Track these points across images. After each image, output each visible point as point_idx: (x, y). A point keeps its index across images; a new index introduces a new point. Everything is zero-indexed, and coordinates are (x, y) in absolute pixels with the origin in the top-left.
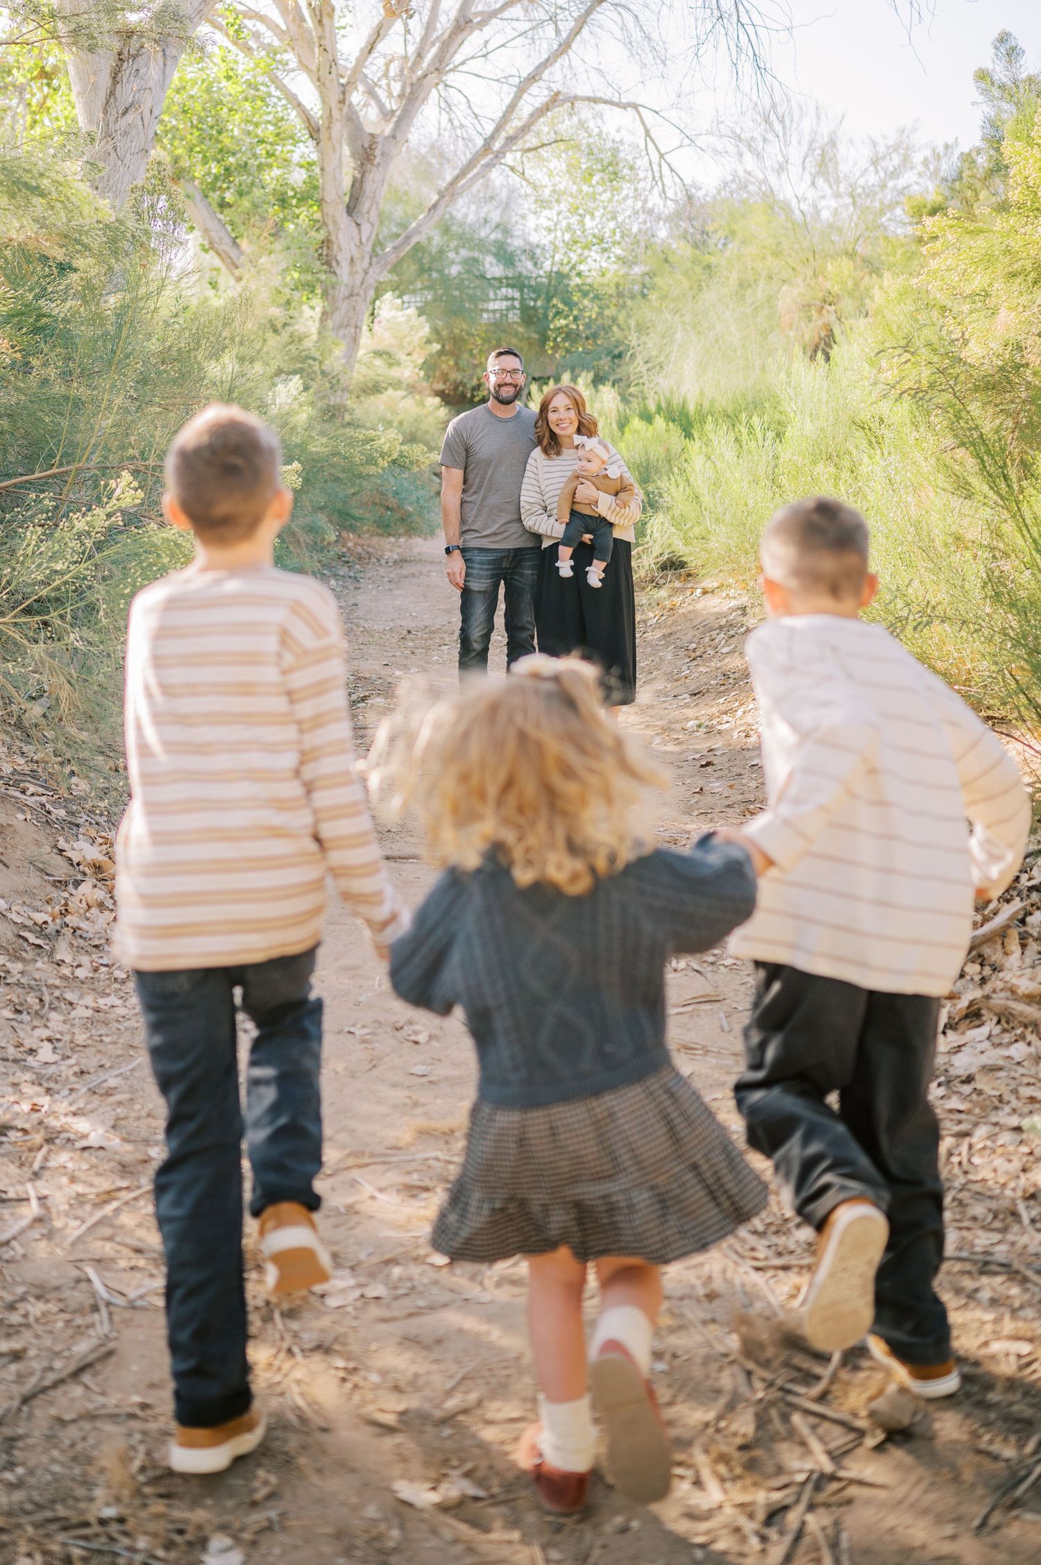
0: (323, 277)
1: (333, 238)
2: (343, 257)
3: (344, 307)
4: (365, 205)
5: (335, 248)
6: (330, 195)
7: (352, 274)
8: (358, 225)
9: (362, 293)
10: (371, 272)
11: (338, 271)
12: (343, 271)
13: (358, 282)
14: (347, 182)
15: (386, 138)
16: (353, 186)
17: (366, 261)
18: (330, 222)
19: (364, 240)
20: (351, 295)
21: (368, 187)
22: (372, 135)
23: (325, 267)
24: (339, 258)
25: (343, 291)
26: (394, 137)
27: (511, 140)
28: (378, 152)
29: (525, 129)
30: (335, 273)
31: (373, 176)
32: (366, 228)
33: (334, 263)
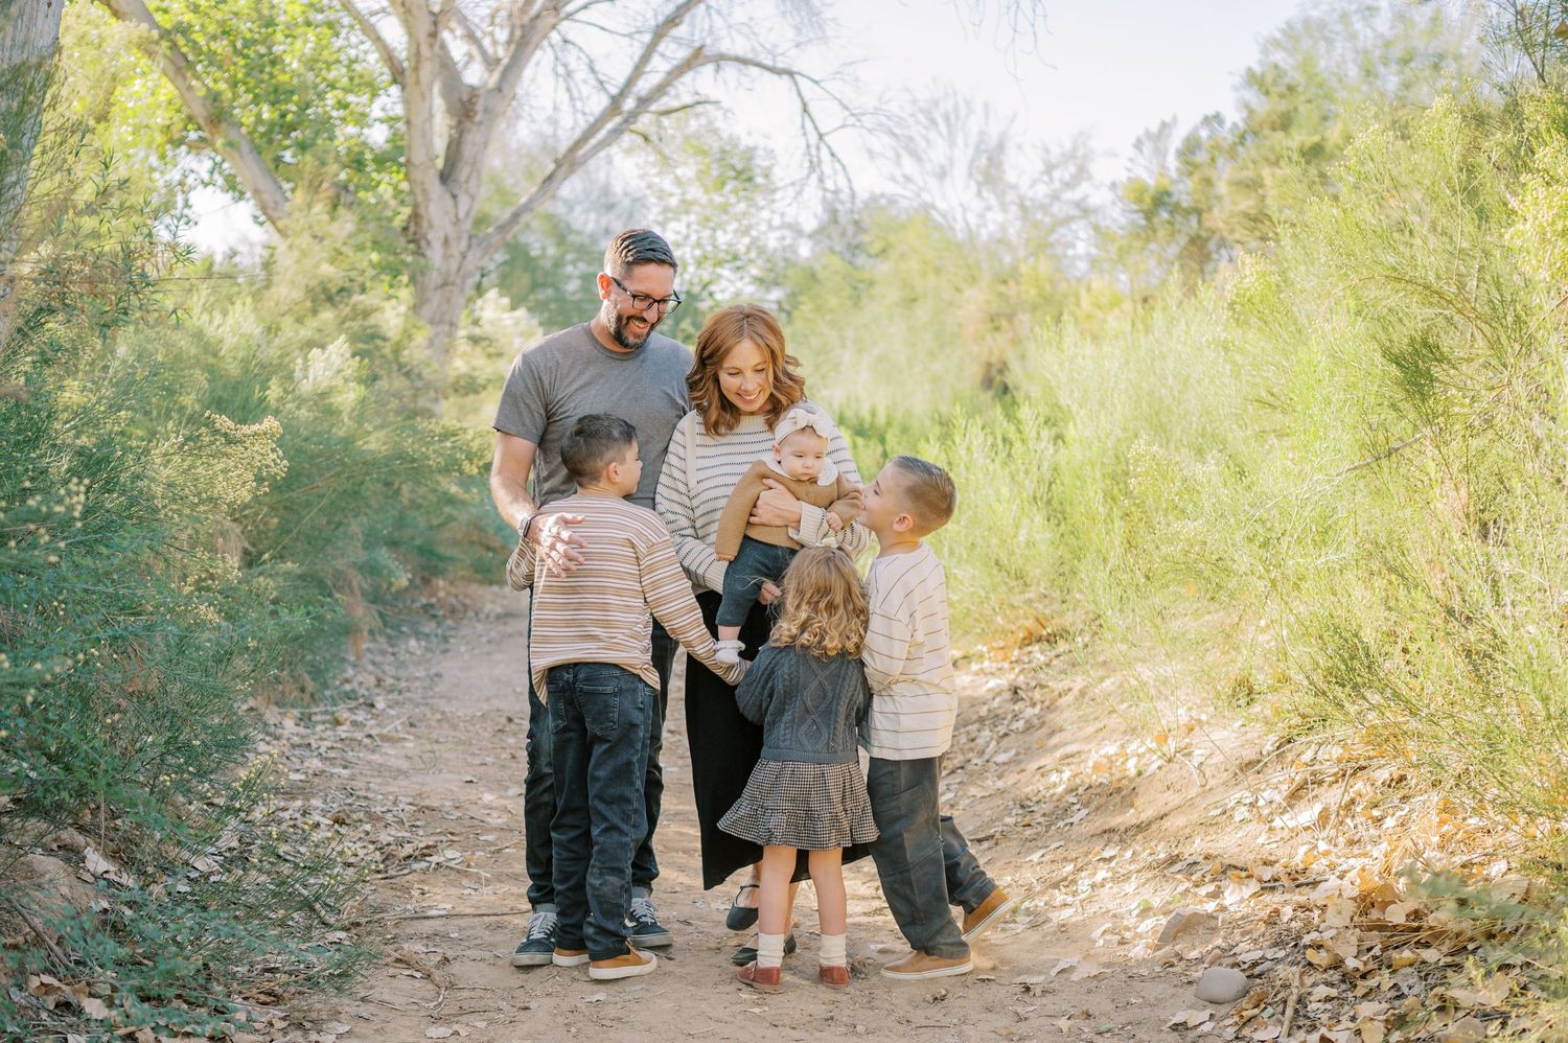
0: (409, 259)
1: (422, 210)
2: (435, 237)
3: (436, 298)
4: (463, 172)
5: (425, 224)
6: (418, 156)
7: (446, 257)
8: (454, 197)
9: (458, 282)
10: (470, 257)
11: (429, 253)
12: (435, 254)
13: (454, 265)
14: (440, 145)
15: (490, 91)
16: (448, 147)
17: (464, 243)
18: (418, 191)
19: (462, 215)
20: (445, 284)
21: (468, 150)
22: (473, 88)
23: (412, 246)
24: (430, 236)
25: (434, 278)
26: (499, 89)
27: (644, 102)
28: (479, 107)
29: (661, 90)
30: (423, 255)
31: (473, 137)
32: (464, 201)
33: (423, 243)
